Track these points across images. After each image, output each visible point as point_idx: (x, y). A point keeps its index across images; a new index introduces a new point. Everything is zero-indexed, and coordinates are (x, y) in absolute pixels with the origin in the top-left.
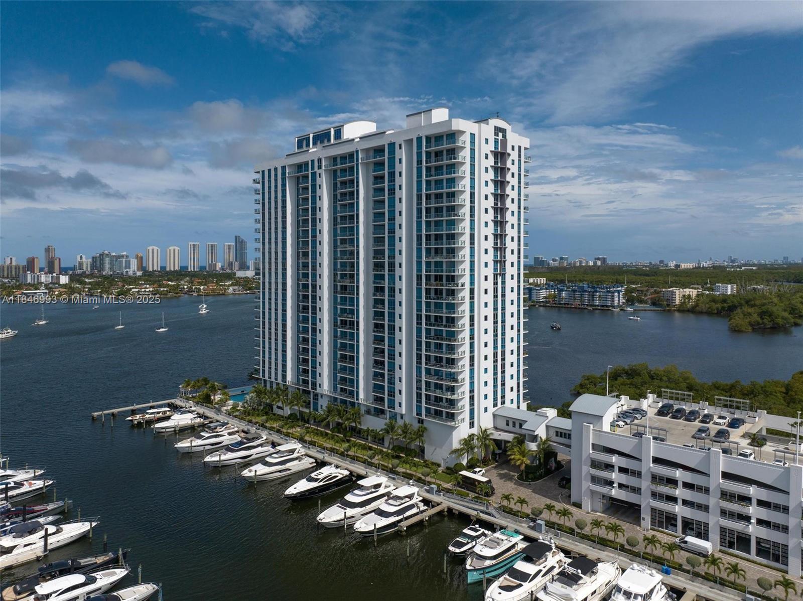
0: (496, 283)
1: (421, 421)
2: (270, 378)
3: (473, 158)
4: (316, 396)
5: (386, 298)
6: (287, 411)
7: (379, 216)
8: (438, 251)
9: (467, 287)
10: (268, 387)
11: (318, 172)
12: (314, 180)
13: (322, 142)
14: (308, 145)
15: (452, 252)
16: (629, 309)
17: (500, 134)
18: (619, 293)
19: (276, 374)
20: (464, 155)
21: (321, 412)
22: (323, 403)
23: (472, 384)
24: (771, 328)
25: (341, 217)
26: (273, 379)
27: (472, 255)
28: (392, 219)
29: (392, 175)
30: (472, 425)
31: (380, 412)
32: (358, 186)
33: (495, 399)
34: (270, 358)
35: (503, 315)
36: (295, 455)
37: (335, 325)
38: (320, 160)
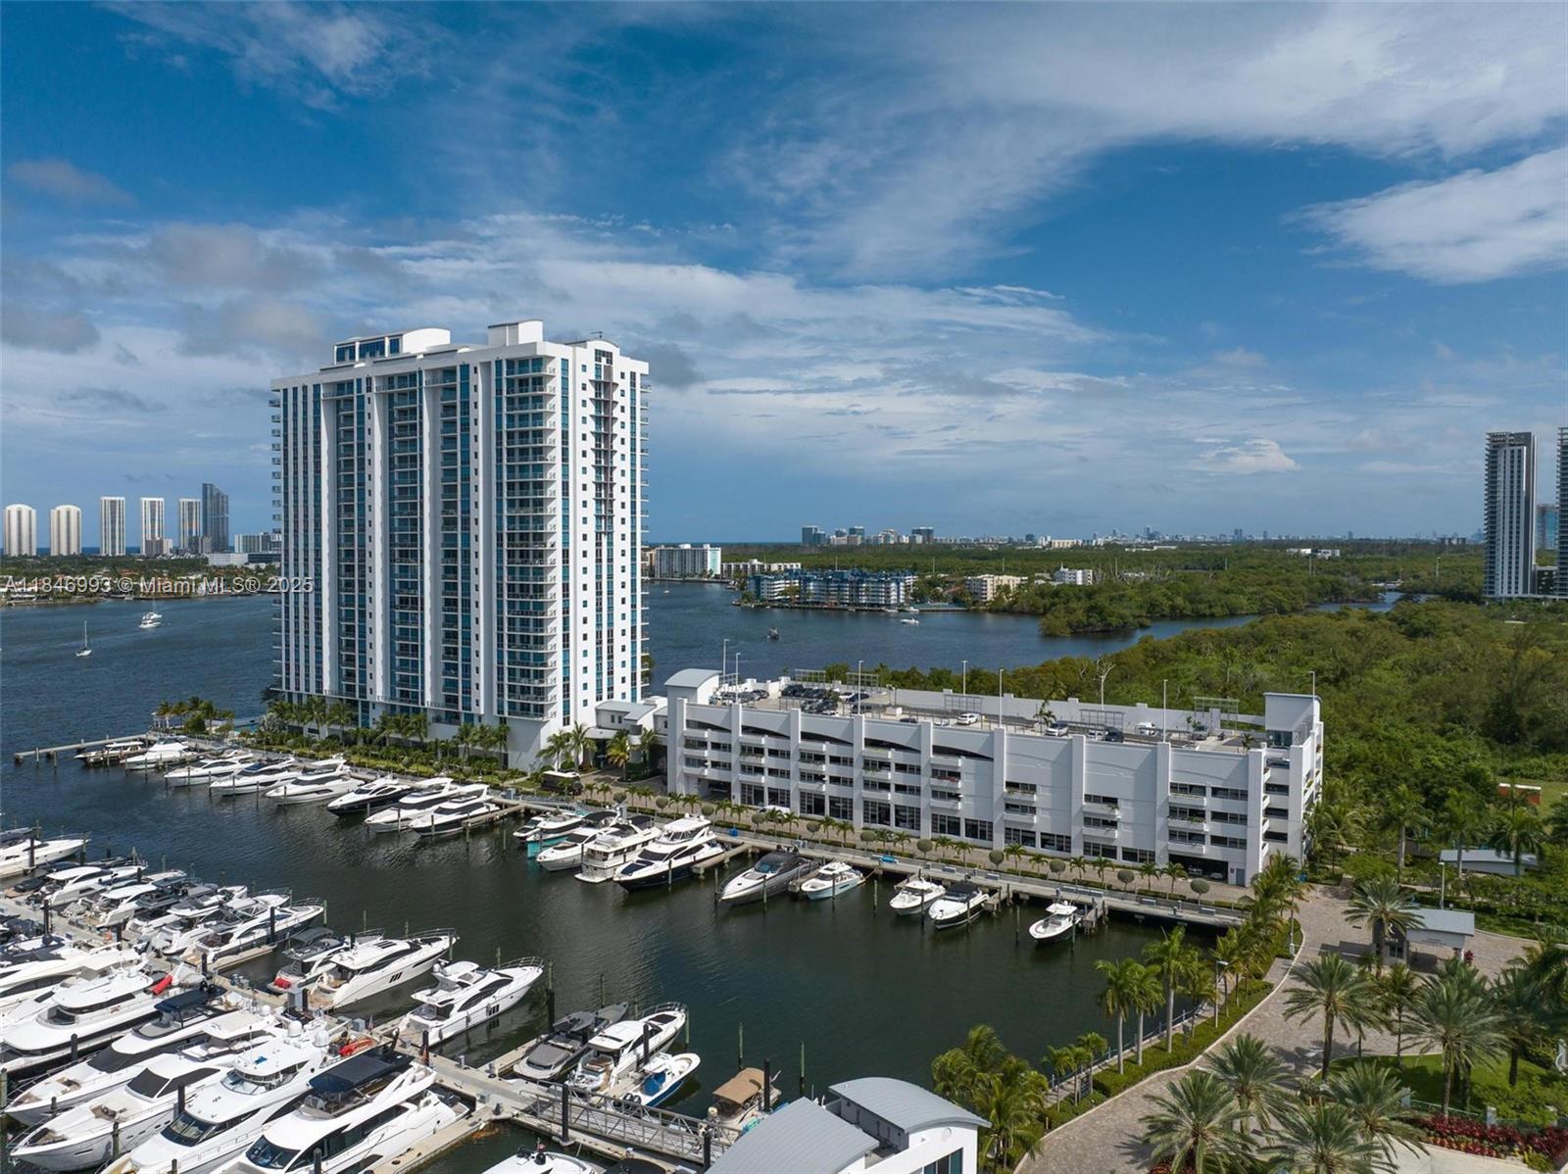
0: (599, 544)
1: (503, 721)
2: (298, 689)
3: (565, 389)
4: (366, 705)
5: (459, 564)
6: (325, 732)
7: (450, 458)
8: (523, 503)
9: (559, 547)
10: (295, 701)
11: (367, 395)
12: (361, 406)
13: (373, 355)
14: (352, 357)
15: (540, 504)
16: (912, 609)
17: (604, 360)
18: (898, 584)
19: (307, 682)
20: (554, 386)
21: (373, 727)
22: (376, 715)
23: (566, 669)
24: (1102, 631)
25: (400, 457)
26: (302, 690)
27: (566, 508)
28: (466, 462)
29: (465, 405)
30: (566, 722)
31: (452, 718)
32: (421, 417)
33: (599, 691)
34: (297, 660)
35: (610, 584)
36: (338, 772)
37: (393, 606)
38: (369, 380)
